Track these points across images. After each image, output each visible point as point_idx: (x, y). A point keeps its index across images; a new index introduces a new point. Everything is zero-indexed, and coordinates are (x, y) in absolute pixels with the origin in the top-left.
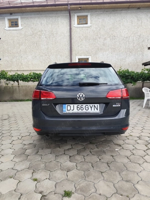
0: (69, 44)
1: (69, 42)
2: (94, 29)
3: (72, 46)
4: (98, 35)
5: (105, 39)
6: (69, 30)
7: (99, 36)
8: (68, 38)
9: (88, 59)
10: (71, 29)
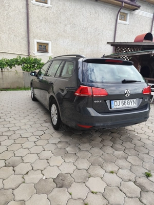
0: (26, 23)
1: (26, 20)
2: (55, 12)
3: (30, 27)
4: (58, 20)
5: (66, 25)
6: (25, 6)
7: (60, 20)
8: (24, 15)
9: (48, 44)
10: (27, 4)
